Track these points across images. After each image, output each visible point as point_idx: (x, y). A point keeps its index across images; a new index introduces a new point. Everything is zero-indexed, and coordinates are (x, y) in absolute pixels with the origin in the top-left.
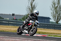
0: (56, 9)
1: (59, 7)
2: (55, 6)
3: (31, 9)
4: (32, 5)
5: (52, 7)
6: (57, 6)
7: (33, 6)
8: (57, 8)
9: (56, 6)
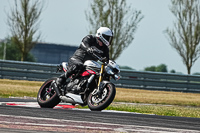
0: (106, 19)
1: (114, 12)
2: (101, 10)
3: (23, 19)
4: (25, 7)
5: (92, 12)
6: (109, 11)
7: (29, 10)
8: (109, 18)
9: (105, 9)
